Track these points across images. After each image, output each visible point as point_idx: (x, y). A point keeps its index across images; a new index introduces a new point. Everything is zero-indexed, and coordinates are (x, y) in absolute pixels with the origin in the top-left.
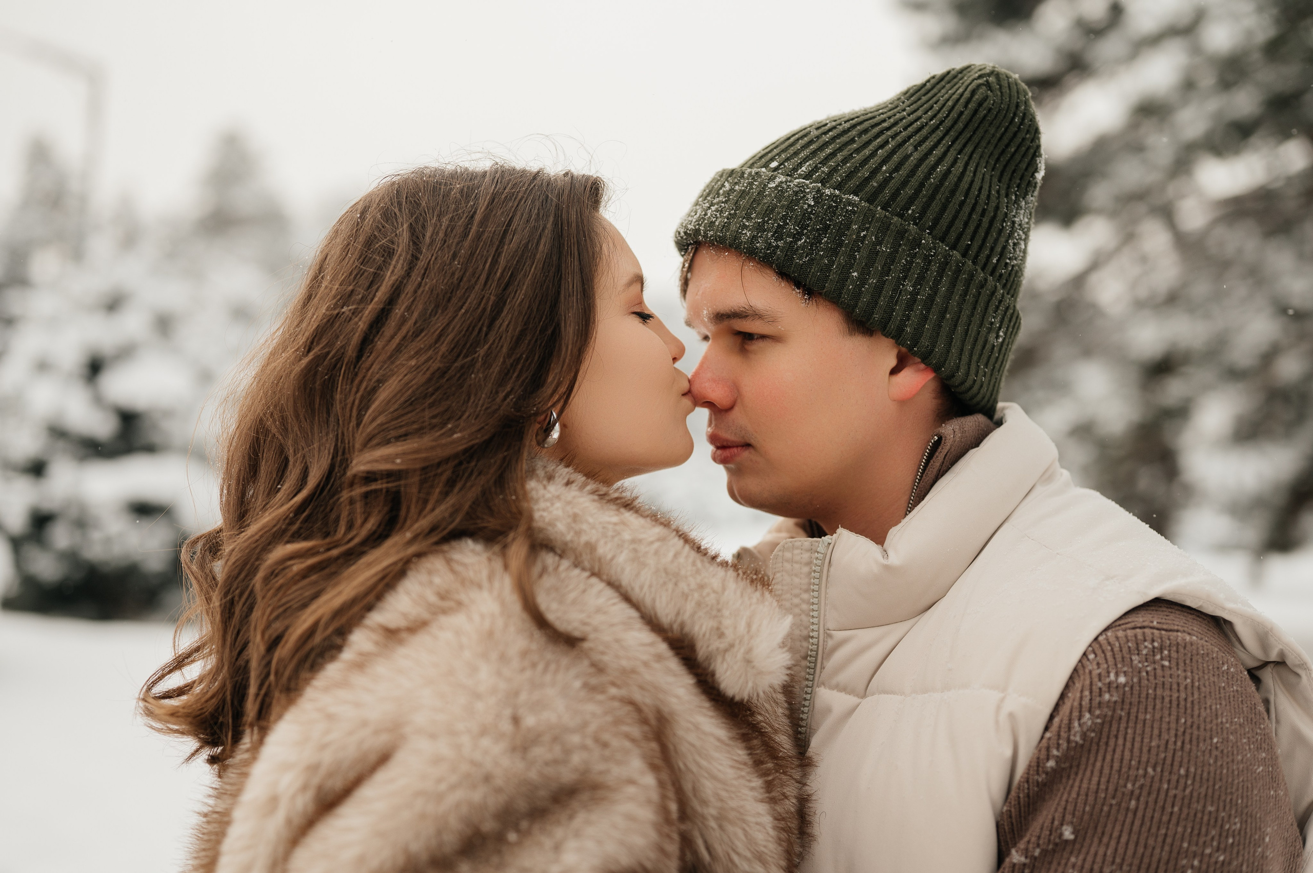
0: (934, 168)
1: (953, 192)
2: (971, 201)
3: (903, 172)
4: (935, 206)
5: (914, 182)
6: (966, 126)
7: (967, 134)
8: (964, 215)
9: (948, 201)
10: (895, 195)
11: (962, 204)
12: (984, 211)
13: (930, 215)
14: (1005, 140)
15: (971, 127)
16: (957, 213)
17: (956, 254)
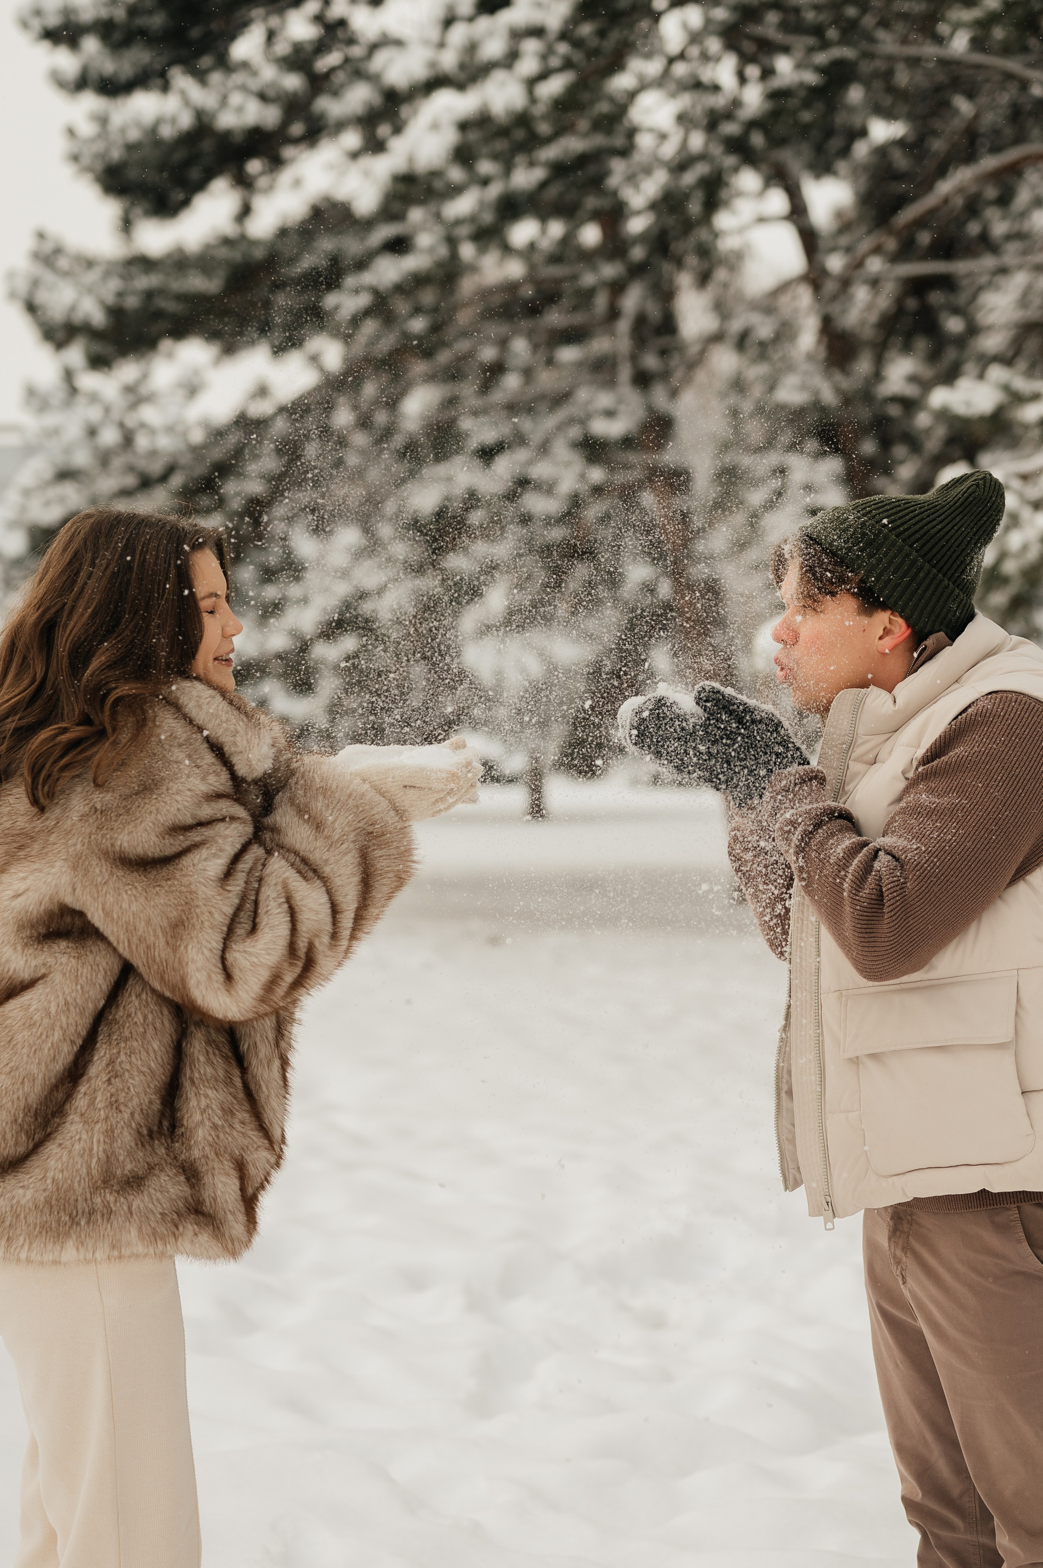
0: (935, 526)
1: (940, 540)
2: (949, 545)
3: (918, 526)
4: (929, 546)
5: (921, 532)
6: (961, 505)
7: (960, 509)
8: (942, 552)
9: (937, 543)
10: (909, 537)
11: (944, 546)
12: (955, 551)
13: (926, 549)
14: (981, 514)
15: (963, 506)
16: (940, 550)
17: (935, 571)
